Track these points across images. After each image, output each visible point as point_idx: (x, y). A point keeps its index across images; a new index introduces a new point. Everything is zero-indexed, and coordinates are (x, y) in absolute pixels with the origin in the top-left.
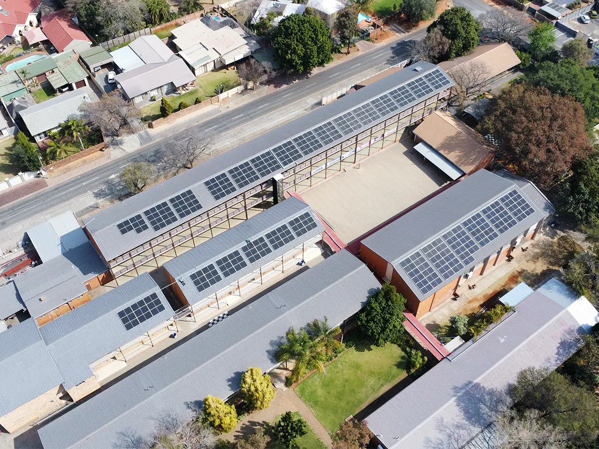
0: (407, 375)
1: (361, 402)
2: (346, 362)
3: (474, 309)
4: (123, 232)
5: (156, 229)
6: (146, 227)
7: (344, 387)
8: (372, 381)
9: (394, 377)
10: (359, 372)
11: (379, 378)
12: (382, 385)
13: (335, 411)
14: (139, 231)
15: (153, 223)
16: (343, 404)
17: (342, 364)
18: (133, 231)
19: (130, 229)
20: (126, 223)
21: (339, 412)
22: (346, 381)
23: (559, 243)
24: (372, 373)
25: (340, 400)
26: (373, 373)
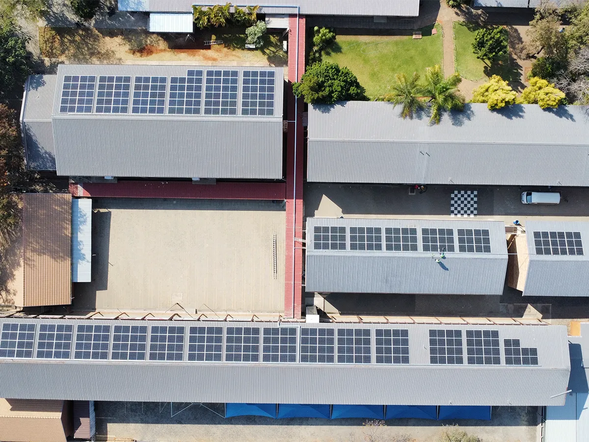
0: (337, 37)
1: (396, 43)
2: (380, 86)
3: (217, 51)
4: (534, 351)
5: (495, 334)
6: (507, 342)
7: (399, 66)
8: (372, 53)
9: (350, 43)
10: (375, 70)
11: (364, 51)
12: (366, 44)
13: (424, 52)
14: (517, 342)
15: (496, 343)
16: (413, 52)
17: (386, 87)
18: (523, 345)
19: (525, 351)
20: (526, 362)
21: (421, 49)
22: (393, 70)
23: (63, 52)
24: (366, 61)
25: (411, 58)
26: (364, 60)
